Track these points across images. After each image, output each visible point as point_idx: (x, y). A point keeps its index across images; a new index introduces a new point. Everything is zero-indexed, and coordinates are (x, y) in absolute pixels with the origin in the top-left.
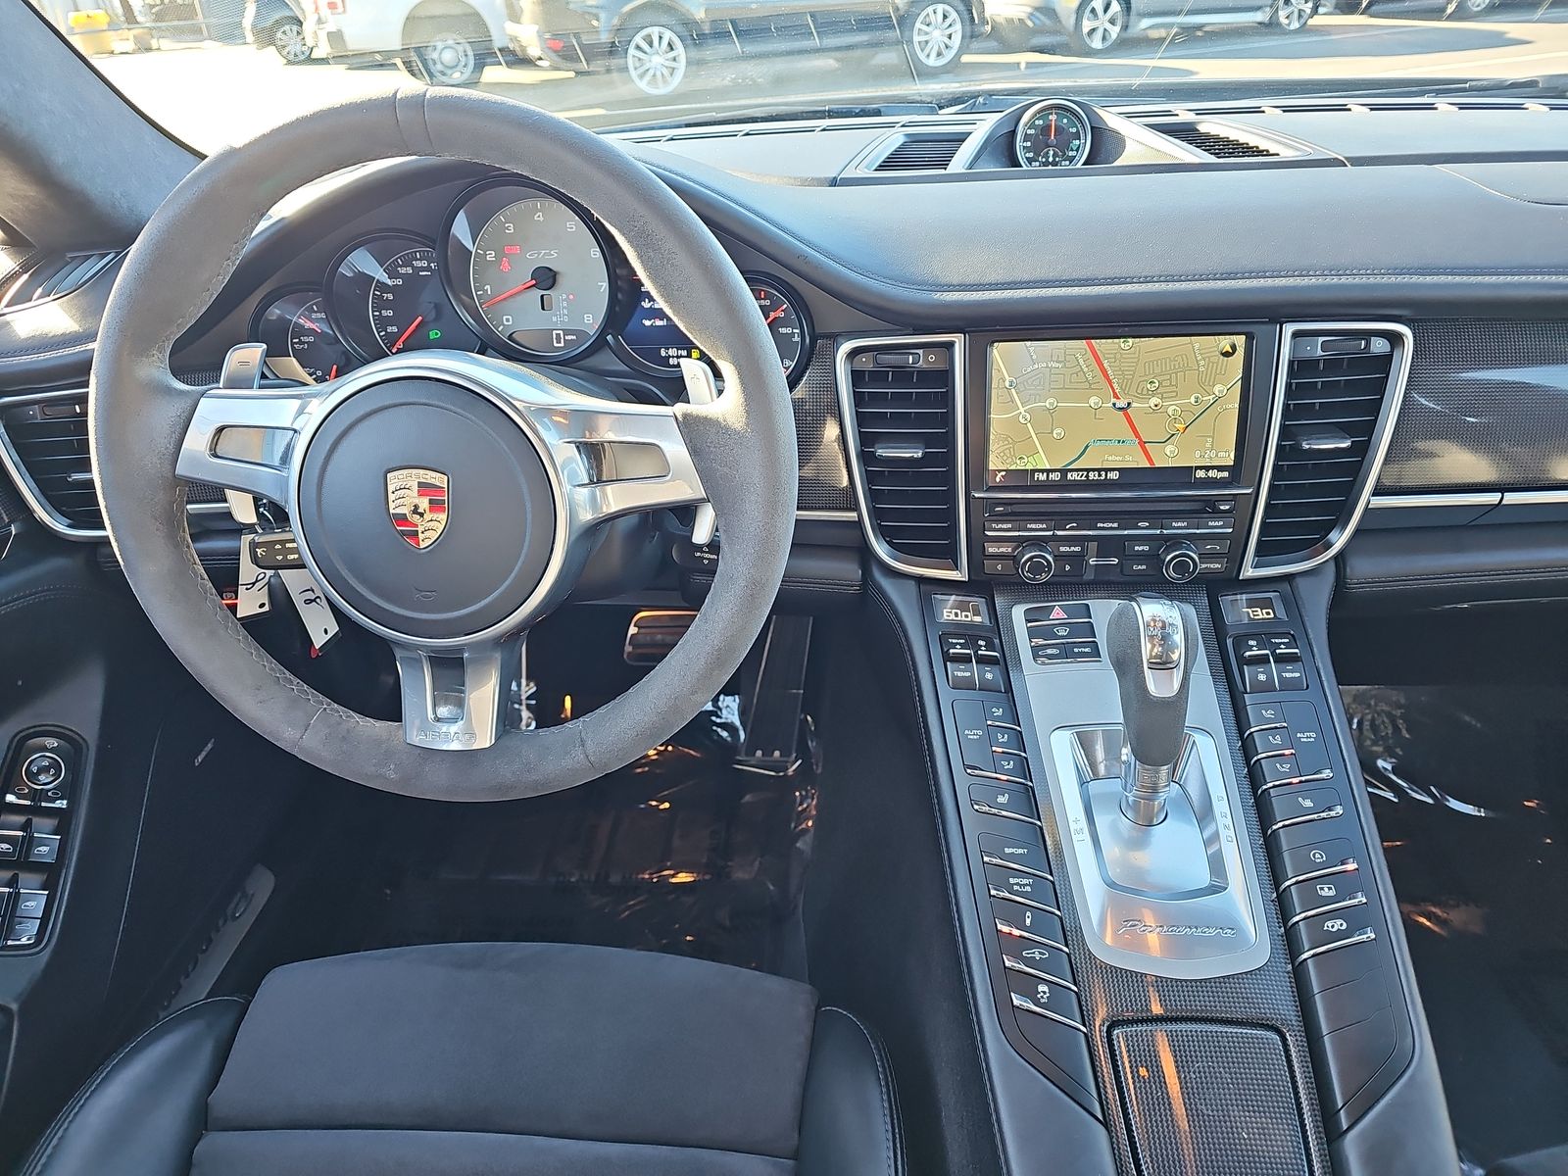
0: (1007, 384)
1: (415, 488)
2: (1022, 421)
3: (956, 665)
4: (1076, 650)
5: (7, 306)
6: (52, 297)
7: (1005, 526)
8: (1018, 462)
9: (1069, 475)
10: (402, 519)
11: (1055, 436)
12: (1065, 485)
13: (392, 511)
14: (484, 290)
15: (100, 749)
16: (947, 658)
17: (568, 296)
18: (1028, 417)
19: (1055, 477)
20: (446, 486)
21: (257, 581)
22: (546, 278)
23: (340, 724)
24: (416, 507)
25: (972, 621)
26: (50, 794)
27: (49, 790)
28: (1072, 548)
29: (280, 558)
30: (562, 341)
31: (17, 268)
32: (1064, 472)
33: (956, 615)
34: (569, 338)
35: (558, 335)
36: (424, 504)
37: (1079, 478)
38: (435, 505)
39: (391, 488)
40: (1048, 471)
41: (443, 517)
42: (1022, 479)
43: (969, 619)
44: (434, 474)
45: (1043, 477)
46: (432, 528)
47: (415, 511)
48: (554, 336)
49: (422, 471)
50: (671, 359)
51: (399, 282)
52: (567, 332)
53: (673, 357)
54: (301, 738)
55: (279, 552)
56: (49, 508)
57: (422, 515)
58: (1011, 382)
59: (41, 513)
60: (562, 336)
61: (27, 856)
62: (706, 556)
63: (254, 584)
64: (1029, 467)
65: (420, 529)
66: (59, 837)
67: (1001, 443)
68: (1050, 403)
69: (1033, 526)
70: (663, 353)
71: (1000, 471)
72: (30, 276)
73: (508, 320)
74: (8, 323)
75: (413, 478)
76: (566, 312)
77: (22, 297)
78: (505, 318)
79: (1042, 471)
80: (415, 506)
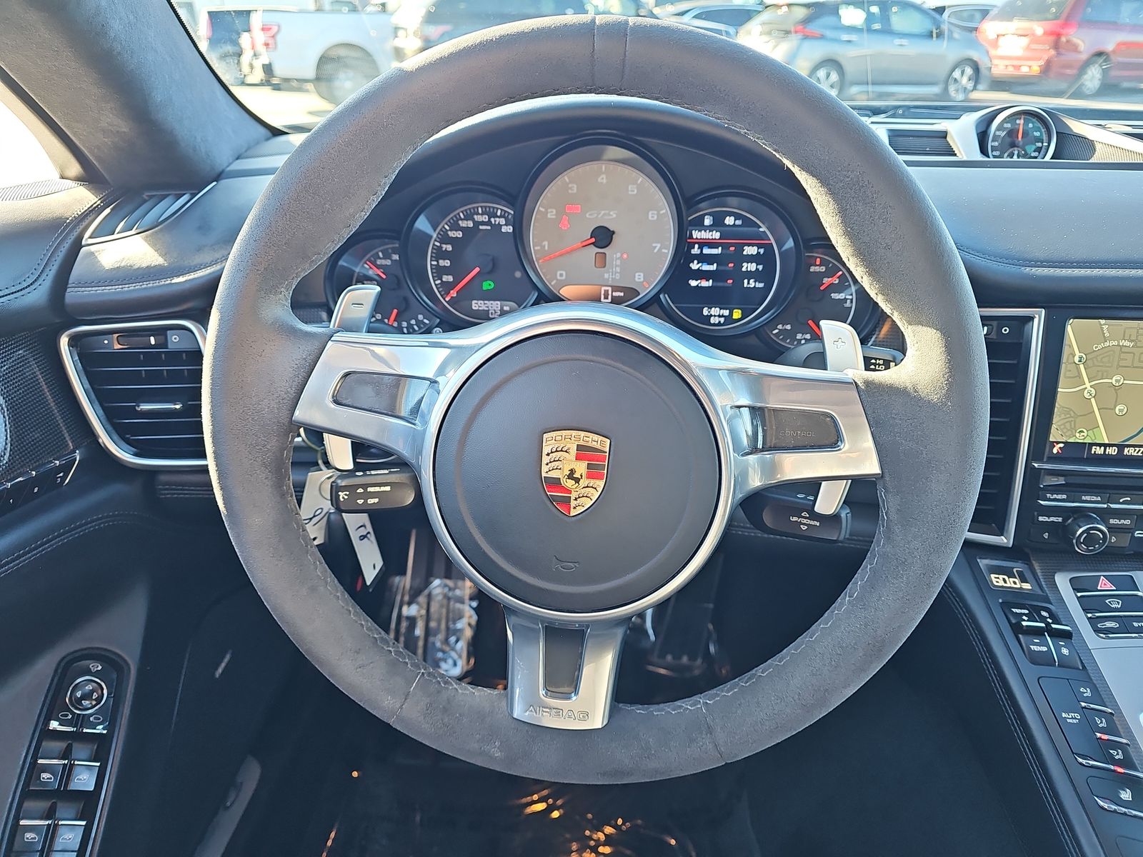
0: (1077, 359)
1: (574, 451)
2: (1086, 395)
3: (1029, 638)
4: (1136, 624)
5: (90, 237)
6: (133, 232)
7: (1059, 497)
8: (1078, 435)
9: (1126, 450)
10: (555, 483)
11: (1117, 412)
12: (1121, 460)
13: (544, 475)
14: (541, 246)
15: (140, 672)
16: (1017, 629)
17: (622, 255)
18: (1093, 392)
19: (1112, 451)
20: (607, 450)
21: (314, 516)
22: (603, 237)
23: (439, 692)
24: (572, 472)
25: (1021, 588)
26: (91, 719)
27: (91, 715)
28: (1122, 521)
29: (360, 502)
30: (610, 297)
31: (99, 202)
32: (1121, 447)
33: (1005, 581)
34: (616, 294)
35: (606, 292)
36: (581, 468)
37: (1135, 454)
38: (593, 472)
39: (546, 450)
40: (1105, 446)
41: (600, 484)
42: (1076, 452)
43: (1018, 586)
44: (596, 437)
45: (1100, 451)
46: (585, 496)
47: (571, 476)
48: (603, 292)
49: (582, 434)
50: (712, 318)
51: (459, 234)
52: (615, 289)
53: (715, 316)
54: (401, 707)
55: (360, 496)
56: (116, 437)
57: (577, 481)
58: (1081, 358)
59: (105, 439)
60: (610, 293)
61: (67, 784)
62: (805, 521)
63: (311, 519)
64: (1088, 441)
65: (573, 496)
66: (98, 764)
67: (1063, 416)
68: (1116, 381)
69: (1088, 498)
70: (705, 312)
71: (1058, 443)
72: (112, 210)
73: (561, 275)
74: (92, 253)
75: (572, 439)
76: (618, 269)
77: (106, 230)
78: (559, 273)
79: (1100, 445)
80: (571, 470)
